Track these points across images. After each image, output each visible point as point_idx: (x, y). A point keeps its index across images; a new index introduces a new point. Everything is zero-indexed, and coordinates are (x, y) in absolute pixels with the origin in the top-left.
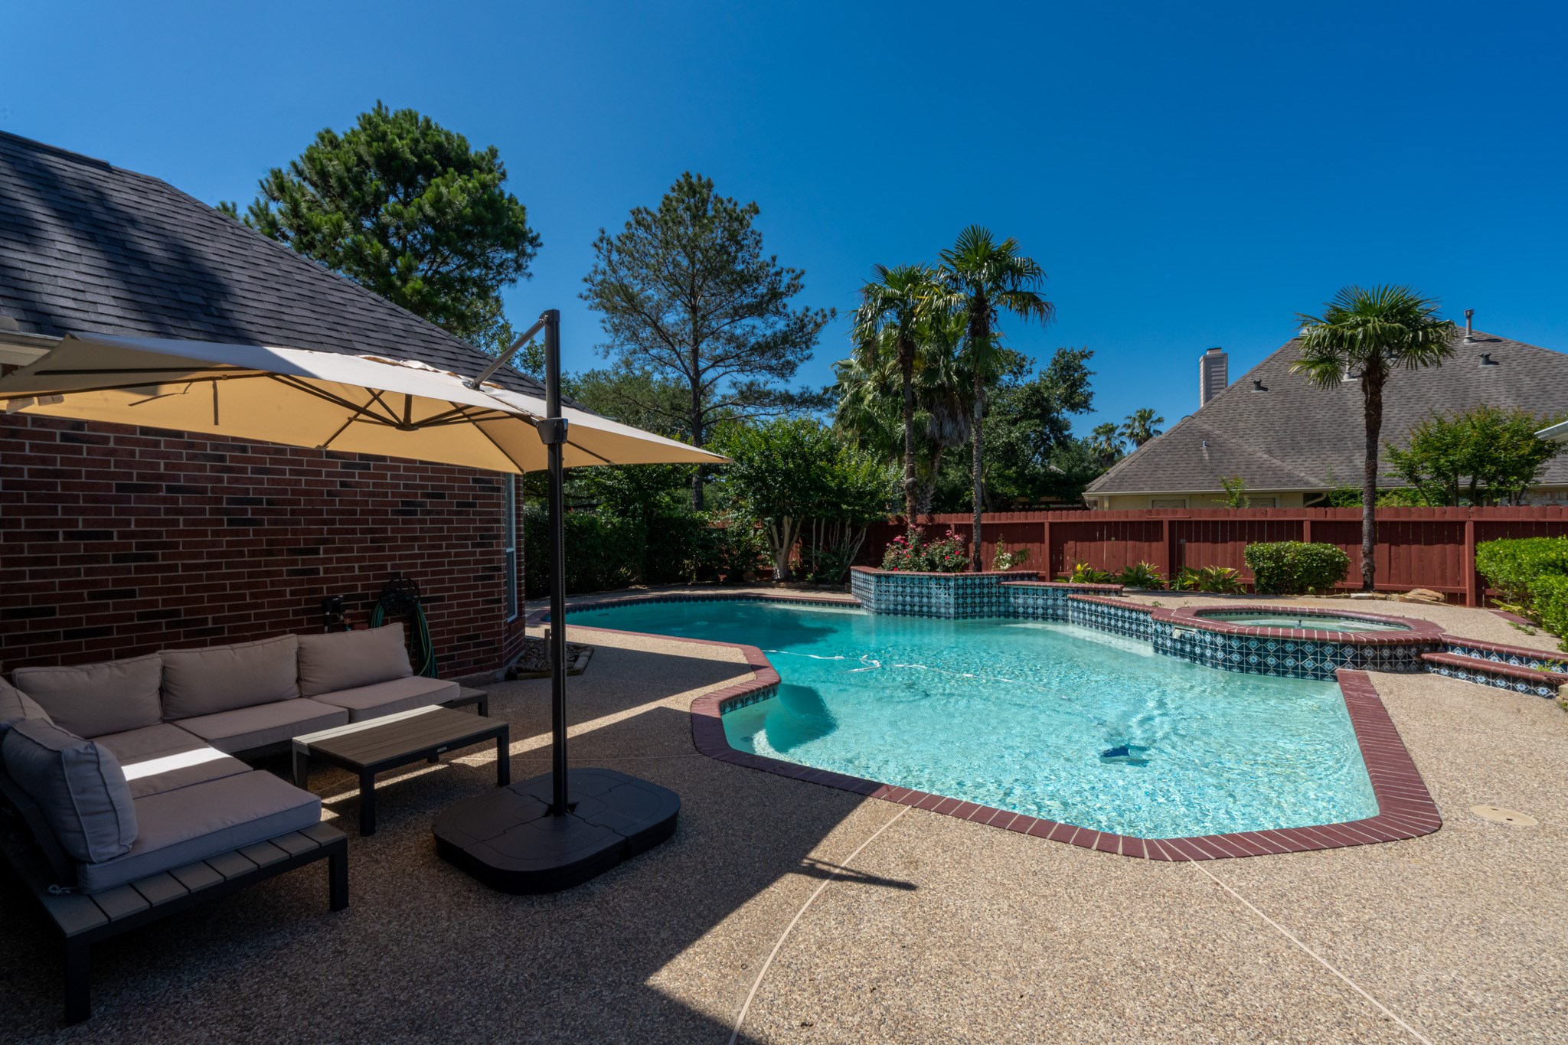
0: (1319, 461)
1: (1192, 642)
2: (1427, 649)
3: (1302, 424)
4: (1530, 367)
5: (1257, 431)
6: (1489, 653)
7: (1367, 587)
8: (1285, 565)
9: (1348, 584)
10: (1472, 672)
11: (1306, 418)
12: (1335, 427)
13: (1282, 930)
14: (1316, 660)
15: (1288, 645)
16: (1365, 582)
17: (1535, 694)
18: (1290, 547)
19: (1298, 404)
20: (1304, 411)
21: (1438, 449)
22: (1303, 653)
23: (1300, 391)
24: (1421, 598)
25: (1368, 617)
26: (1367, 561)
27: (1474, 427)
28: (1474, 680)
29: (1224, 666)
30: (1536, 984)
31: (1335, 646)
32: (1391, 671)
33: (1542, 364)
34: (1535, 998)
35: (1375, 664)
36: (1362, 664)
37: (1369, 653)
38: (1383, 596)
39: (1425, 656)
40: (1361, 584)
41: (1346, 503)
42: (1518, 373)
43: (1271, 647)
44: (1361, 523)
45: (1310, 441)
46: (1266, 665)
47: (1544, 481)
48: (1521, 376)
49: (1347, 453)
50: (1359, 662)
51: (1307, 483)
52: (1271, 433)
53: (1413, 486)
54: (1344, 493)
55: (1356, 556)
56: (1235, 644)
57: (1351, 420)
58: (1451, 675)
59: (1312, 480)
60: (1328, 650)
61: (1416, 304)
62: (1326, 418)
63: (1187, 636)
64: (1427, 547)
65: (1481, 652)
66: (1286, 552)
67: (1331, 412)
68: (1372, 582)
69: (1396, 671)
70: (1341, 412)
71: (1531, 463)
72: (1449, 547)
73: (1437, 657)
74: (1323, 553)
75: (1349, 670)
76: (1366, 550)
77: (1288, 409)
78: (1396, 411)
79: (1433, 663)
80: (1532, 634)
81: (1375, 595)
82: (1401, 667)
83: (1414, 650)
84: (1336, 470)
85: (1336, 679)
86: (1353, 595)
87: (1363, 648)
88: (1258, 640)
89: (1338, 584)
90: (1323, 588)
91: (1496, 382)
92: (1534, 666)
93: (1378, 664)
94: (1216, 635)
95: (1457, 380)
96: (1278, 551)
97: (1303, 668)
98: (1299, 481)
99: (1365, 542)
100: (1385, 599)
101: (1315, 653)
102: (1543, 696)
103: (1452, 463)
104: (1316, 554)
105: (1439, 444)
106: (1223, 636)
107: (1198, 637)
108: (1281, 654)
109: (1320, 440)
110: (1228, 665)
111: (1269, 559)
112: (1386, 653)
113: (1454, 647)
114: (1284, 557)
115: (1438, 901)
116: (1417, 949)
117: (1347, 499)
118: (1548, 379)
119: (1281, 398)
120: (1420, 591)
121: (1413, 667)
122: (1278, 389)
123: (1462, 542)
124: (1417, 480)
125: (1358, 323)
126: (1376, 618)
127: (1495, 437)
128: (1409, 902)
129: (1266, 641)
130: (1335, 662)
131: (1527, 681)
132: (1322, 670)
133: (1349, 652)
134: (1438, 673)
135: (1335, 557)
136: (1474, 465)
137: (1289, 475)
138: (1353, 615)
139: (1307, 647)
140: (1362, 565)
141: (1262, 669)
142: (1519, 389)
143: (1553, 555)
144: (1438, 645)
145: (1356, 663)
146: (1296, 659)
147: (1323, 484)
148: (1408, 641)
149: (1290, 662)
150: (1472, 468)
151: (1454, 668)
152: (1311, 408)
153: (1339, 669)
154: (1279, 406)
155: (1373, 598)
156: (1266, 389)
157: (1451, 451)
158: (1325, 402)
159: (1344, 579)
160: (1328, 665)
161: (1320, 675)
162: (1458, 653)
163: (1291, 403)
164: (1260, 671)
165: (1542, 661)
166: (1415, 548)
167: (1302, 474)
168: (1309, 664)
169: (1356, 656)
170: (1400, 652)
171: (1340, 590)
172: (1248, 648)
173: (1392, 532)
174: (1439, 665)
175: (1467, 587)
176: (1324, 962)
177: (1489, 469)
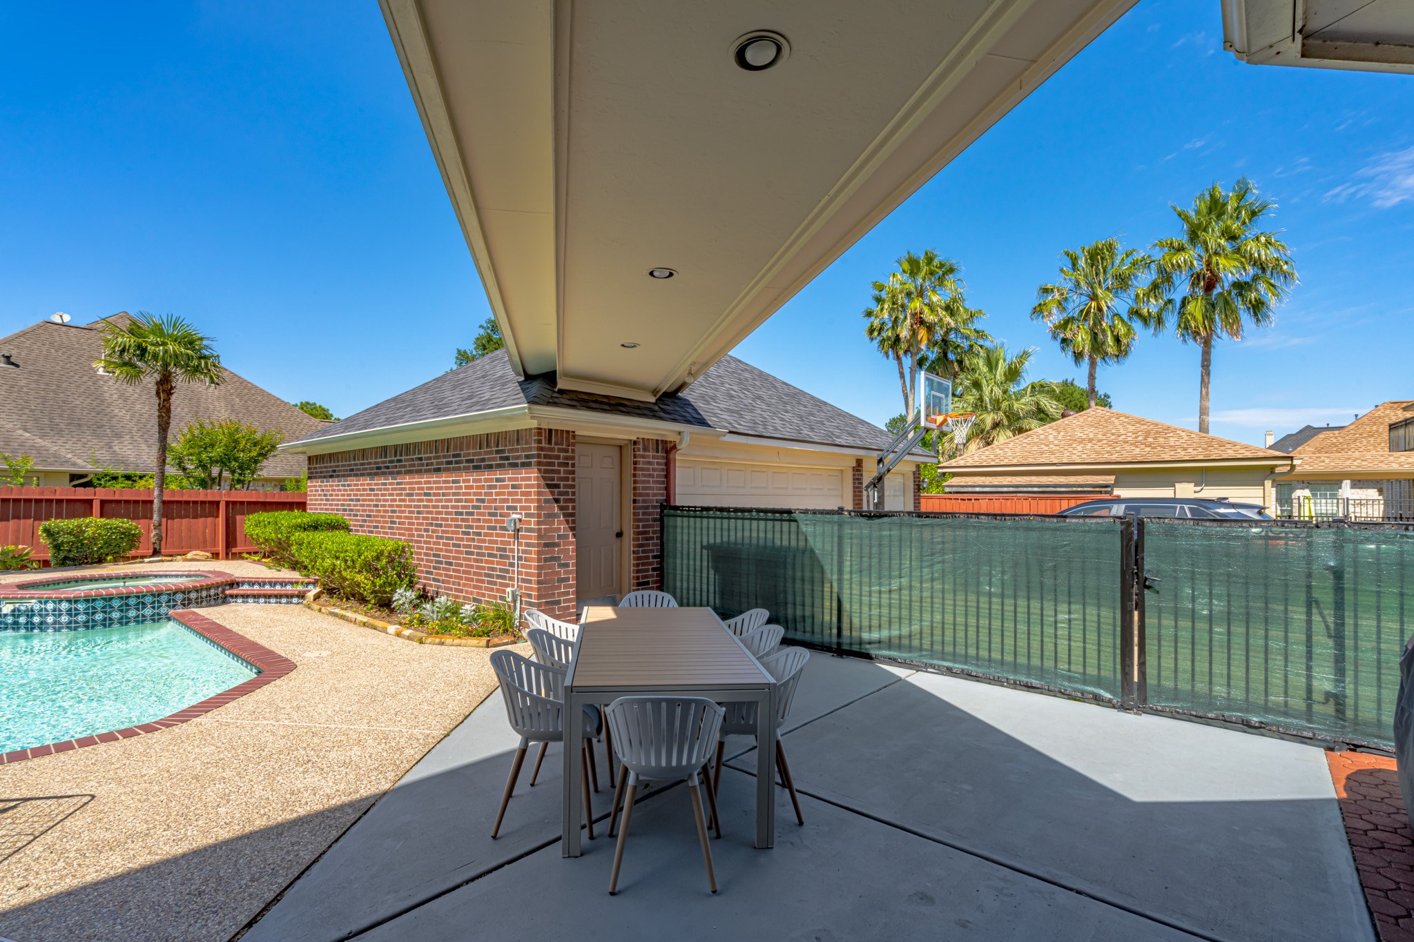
0: (79, 445)
1: (30, 613)
2: (227, 587)
3: (60, 407)
4: (239, 391)
5: (9, 406)
6: (265, 584)
7: (156, 552)
8: (85, 539)
9: (140, 552)
10: (256, 597)
11: (64, 402)
12: (93, 414)
13: (265, 722)
14: (154, 608)
15: (130, 600)
16: (155, 549)
17: (291, 603)
18: (91, 522)
19: (54, 387)
20: (61, 395)
21: (201, 447)
22: (143, 603)
23: (56, 375)
24: (197, 557)
25: (173, 573)
26: (157, 531)
27: (224, 434)
28: (258, 603)
29: (68, 628)
30: (363, 698)
31: (169, 594)
32: (207, 606)
33: (246, 391)
34: (365, 701)
35: (197, 603)
36: (189, 604)
37: (193, 595)
38: (170, 558)
39: (228, 592)
40: (151, 551)
41: (108, 484)
42: (232, 394)
43: (116, 603)
44: (151, 502)
45: (69, 424)
46: (110, 619)
47: (264, 473)
48: (234, 397)
49: (106, 440)
50: (187, 603)
51: (74, 464)
52: (27, 411)
53: (181, 473)
54: (106, 475)
55: (147, 529)
56: (81, 607)
57: (108, 410)
58: (243, 602)
59: (79, 461)
60: (164, 598)
61: (201, 339)
62: (84, 405)
63: (23, 608)
64: (194, 520)
65: (260, 584)
66: (87, 527)
67: (89, 401)
68: (160, 549)
69: (210, 606)
70: (98, 401)
71: (256, 462)
72: (210, 519)
73: (234, 592)
74: (122, 527)
75: (180, 611)
76: (156, 523)
77: (44, 390)
78: (147, 408)
79: (232, 596)
80: (280, 571)
81: (164, 558)
82: (213, 602)
83: (220, 589)
84: (97, 453)
85: (169, 619)
86: (146, 560)
87: (189, 592)
88: (104, 599)
89: (133, 552)
90: (119, 558)
91: (218, 398)
92: (289, 587)
93: (199, 602)
94: (61, 601)
95: (192, 392)
96: (79, 526)
97: (143, 616)
98: (67, 462)
99: (156, 517)
100: (172, 561)
101: (154, 602)
102: (295, 604)
103: (210, 458)
104: (115, 528)
105: (200, 444)
106: (69, 601)
107: (37, 607)
108: (124, 608)
109: (79, 425)
110: (72, 626)
111: (70, 533)
112: (204, 594)
113: (243, 583)
114: (84, 532)
115: (316, 689)
116: (321, 705)
117: (109, 480)
118: (250, 403)
119: (36, 377)
120: (194, 552)
121: (220, 601)
122: (31, 368)
123: (217, 516)
124: (184, 469)
125: (157, 343)
126: (180, 573)
127: (236, 442)
128: (306, 693)
129: (111, 599)
130: (169, 606)
131: (287, 596)
132: (159, 614)
133: (179, 597)
134: (236, 602)
135: (131, 530)
136: (224, 461)
137: (55, 455)
138: (161, 573)
139: (146, 598)
140: (152, 535)
141: (107, 623)
142: (232, 406)
143: (300, 520)
144: (233, 584)
145: (184, 605)
146: (138, 609)
147: (90, 466)
148: (217, 583)
149: (132, 613)
150: (223, 462)
151: (245, 597)
152: (69, 393)
153: (171, 612)
154: (33, 386)
155: (162, 561)
156: (17, 366)
157: (209, 449)
158: (82, 390)
159: (137, 548)
160: (163, 610)
161: (156, 619)
162: (246, 587)
163: (47, 384)
164: (105, 626)
165: (292, 583)
166: (185, 521)
167: (69, 456)
168: (148, 612)
169: (184, 600)
170: (212, 592)
171: (134, 558)
172: (94, 608)
173: (172, 508)
174: (237, 596)
175: (220, 548)
176: (294, 724)
177: (234, 464)
